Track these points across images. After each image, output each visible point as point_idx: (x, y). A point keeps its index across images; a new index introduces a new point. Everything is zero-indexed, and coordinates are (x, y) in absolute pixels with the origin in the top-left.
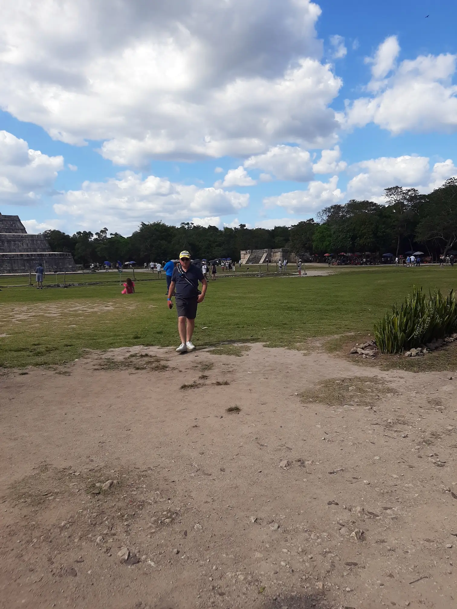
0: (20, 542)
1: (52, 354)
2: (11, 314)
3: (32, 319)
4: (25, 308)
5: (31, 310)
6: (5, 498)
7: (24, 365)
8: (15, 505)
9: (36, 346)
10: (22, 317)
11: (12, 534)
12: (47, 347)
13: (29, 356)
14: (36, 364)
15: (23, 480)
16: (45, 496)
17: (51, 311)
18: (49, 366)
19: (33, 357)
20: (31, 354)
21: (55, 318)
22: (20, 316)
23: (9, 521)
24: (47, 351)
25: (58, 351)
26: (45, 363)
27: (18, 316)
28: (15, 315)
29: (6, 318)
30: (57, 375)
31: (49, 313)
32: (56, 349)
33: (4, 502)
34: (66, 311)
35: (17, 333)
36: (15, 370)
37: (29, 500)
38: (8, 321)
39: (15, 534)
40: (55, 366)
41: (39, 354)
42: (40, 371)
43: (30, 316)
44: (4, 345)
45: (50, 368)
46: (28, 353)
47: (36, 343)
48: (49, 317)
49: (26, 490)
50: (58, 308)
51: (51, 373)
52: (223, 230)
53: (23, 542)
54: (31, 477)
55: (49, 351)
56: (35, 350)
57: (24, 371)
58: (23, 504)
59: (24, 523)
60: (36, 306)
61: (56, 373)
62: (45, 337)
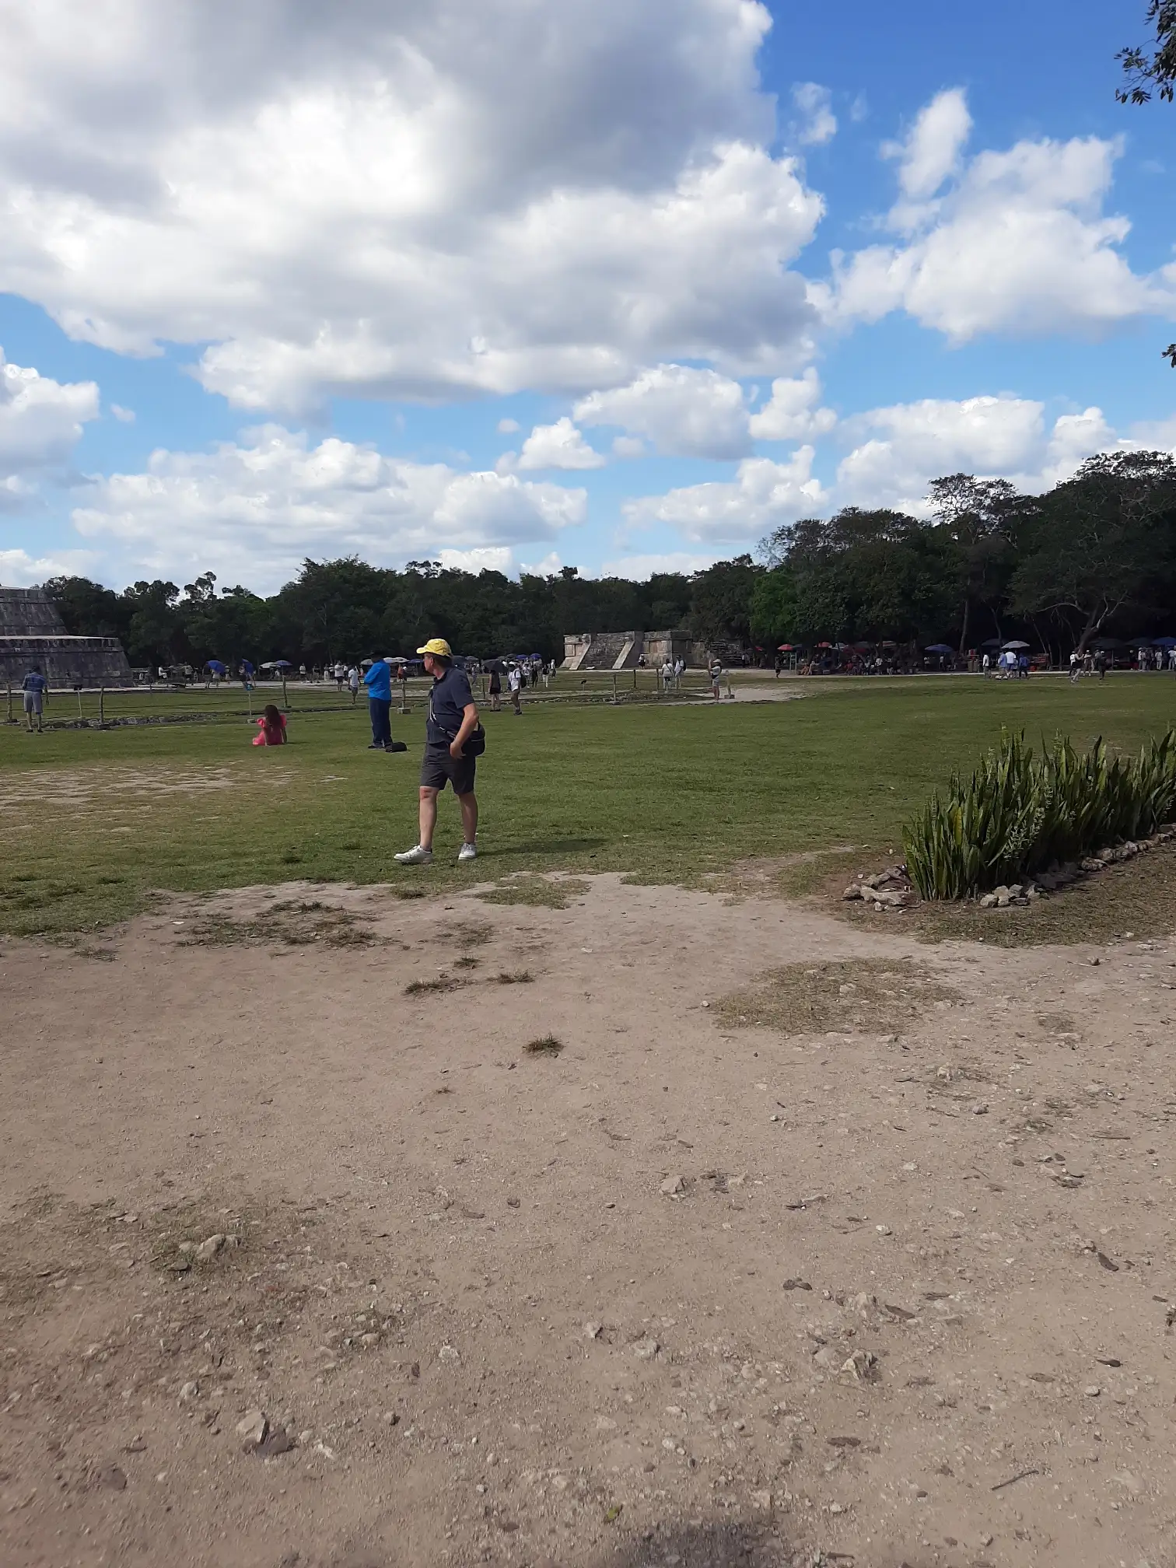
1: (66, 905)
3: (12, 812)
5: (10, 789)
9: (22, 883)
12: (52, 886)
13: (3, 909)
14: (23, 931)
16: (44, 1278)
17: (62, 791)
18: (59, 935)
19: (14, 912)
20: (8, 902)
21: (75, 809)
24: (52, 895)
25: (81, 897)
26: (48, 928)
30: (78, 957)
31: (61, 796)
32: (77, 890)
34: (104, 789)
40: (73, 936)
41: (28, 904)
42: (34, 950)
43: (7, 805)
45: (61, 939)
46: (1, 901)
47: (24, 873)
48: (58, 807)
50: (81, 783)
51: (63, 953)
52: (518, 581)
54: (7, 1229)
55: (58, 895)
56: (19, 892)
60: (24, 778)
61: (77, 953)
62: (47, 858)
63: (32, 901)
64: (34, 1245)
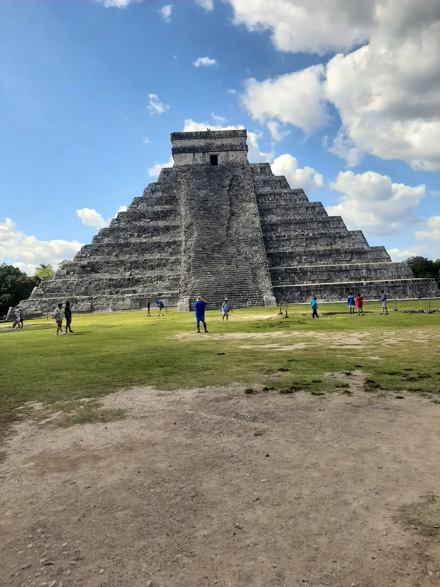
0: (415, 569)
1: (425, 381)
2: (381, 338)
3: (401, 344)
4: (393, 333)
5: (399, 335)
6: (396, 519)
7: (399, 389)
8: (407, 529)
9: (408, 371)
10: (391, 341)
11: (406, 558)
12: (419, 374)
13: (403, 380)
14: (411, 390)
15: (411, 505)
16: (436, 529)
17: (418, 337)
18: (424, 393)
19: (406, 382)
20: (404, 378)
21: (423, 344)
22: (389, 340)
23: (402, 543)
24: (420, 377)
25: (429, 379)
26: (419, 390)
27: (387, 340)
28: (384, 339)
29: (377, 341)
30: (433, 403)
31: (417, 339)
32: (429, 376)
33: (396, 522)
34: (433, 337)
35: (388, 357)
36: (391, 393)
37: (420, 528)
38: (379, 345)
39: (409, 559)
40: (429, 394)
41: (412, 380)
42: (414, 397)
43: (399, 341)
44: (379, 367)
45: (425, 395)
46: (400, 378)
47: (408, 368)
48: (417, 343)
49: (416, 517)
50: (425, 334)
51: (426, 401)
53: (419, 571)
54: (419, 505)
55: (421, 377)
56: (407, 375)
57: (400, 395)
58: (414, 531)
59: (416, 550)
60: (403, 332)
61: (433, 402)
62: (415, 363)
63: (413, 379)
64: (430, 514)
